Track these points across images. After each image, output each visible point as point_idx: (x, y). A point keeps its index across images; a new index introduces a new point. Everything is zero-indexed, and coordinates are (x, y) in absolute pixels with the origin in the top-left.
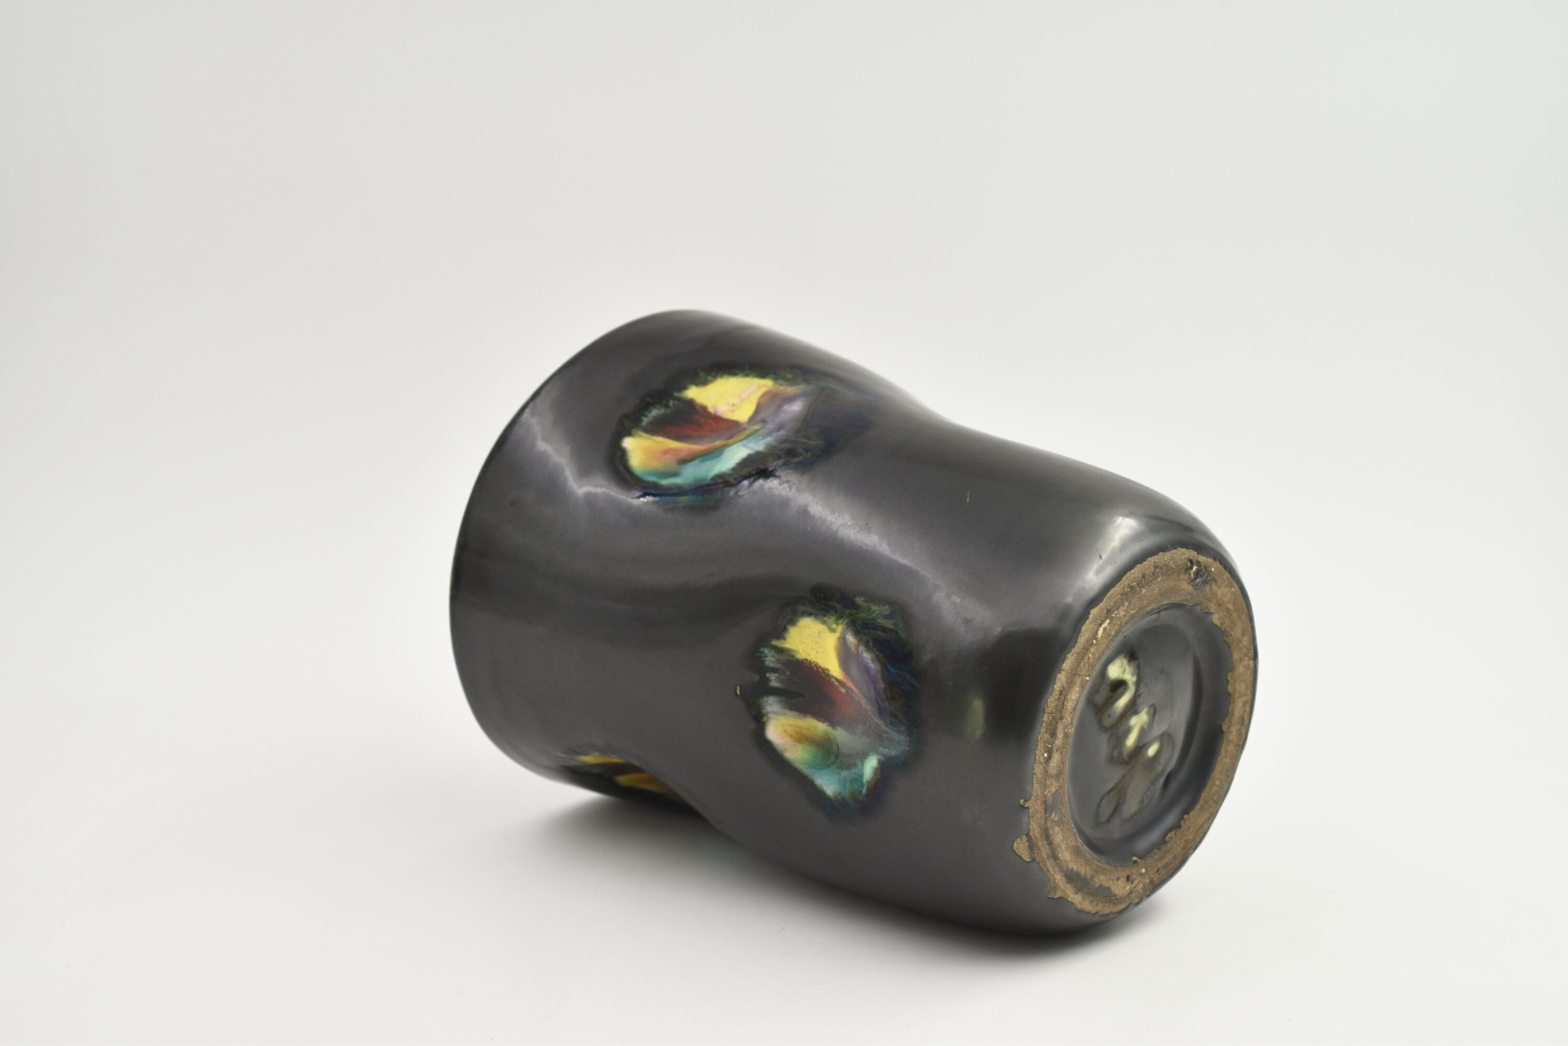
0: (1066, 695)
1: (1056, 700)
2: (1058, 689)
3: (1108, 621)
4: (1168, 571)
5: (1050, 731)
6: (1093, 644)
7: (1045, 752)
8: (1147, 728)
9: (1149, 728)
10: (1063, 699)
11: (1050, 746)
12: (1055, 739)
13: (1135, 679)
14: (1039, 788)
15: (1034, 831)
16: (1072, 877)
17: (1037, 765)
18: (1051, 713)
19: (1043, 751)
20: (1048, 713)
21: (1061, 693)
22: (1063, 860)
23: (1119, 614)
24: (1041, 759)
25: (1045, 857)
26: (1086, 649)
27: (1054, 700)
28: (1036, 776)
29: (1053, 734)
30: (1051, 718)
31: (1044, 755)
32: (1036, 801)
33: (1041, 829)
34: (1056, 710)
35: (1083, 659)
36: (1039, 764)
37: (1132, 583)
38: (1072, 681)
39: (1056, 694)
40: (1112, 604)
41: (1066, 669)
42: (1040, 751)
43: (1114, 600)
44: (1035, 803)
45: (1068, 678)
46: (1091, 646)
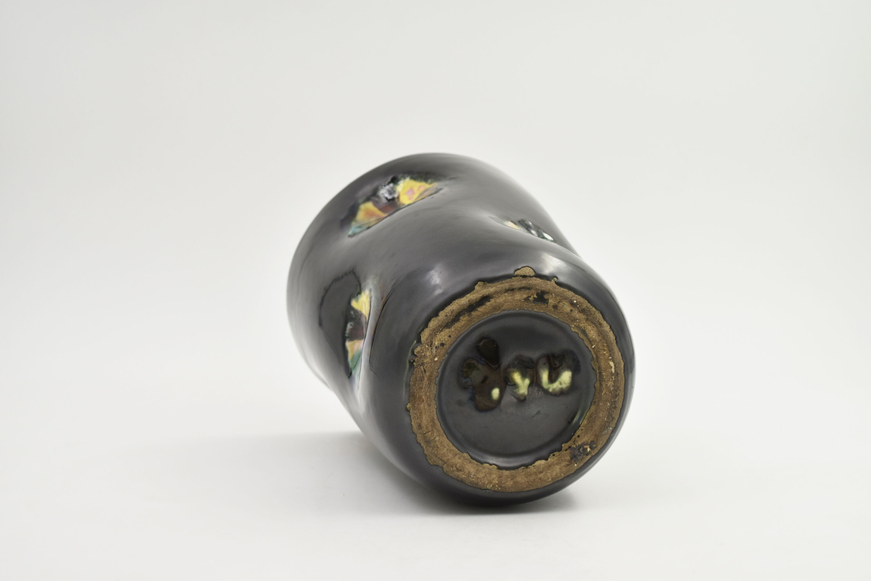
0: (597, 328)
1: (599, 319)
2: (604, 323)
3: (613, 372)
4: (605, 426)
5: (586, 309)
6: (610, 356)
7: (577, 302)
8: (515, 391)
9: (514, 392)
10: (597, 324)
11: (578, 306)
12: (579, 311)
13: (551, 390)
14: (560, 291)
15: (535, 280)
16: (485, 299)
17: (573, 294)
18: (595, 314)
19: (578, 300)
20: (595, 312)
21: (600, 324)
22: (501, 296)
23: (611, 381)
24: (575, 298)
25: (513, 283)
26: (611, 351)
27: (600, 318)
28: (567, 291)
29: (582, 311)
30: (592, 312)
31: (576, 300)
32: (553, 286)
33: (534, 285)
34: (594, 318)
35: (608, 346)
36: (573, 296)
37: (619, 397)
38: (601, 334)
39: (602, 321)
40: (619, 378)
41: (610, 332)
42: (579, 299)
43: (620, 380)
44: (552, 286)
45: (605, 332)
46: (610, 354)
